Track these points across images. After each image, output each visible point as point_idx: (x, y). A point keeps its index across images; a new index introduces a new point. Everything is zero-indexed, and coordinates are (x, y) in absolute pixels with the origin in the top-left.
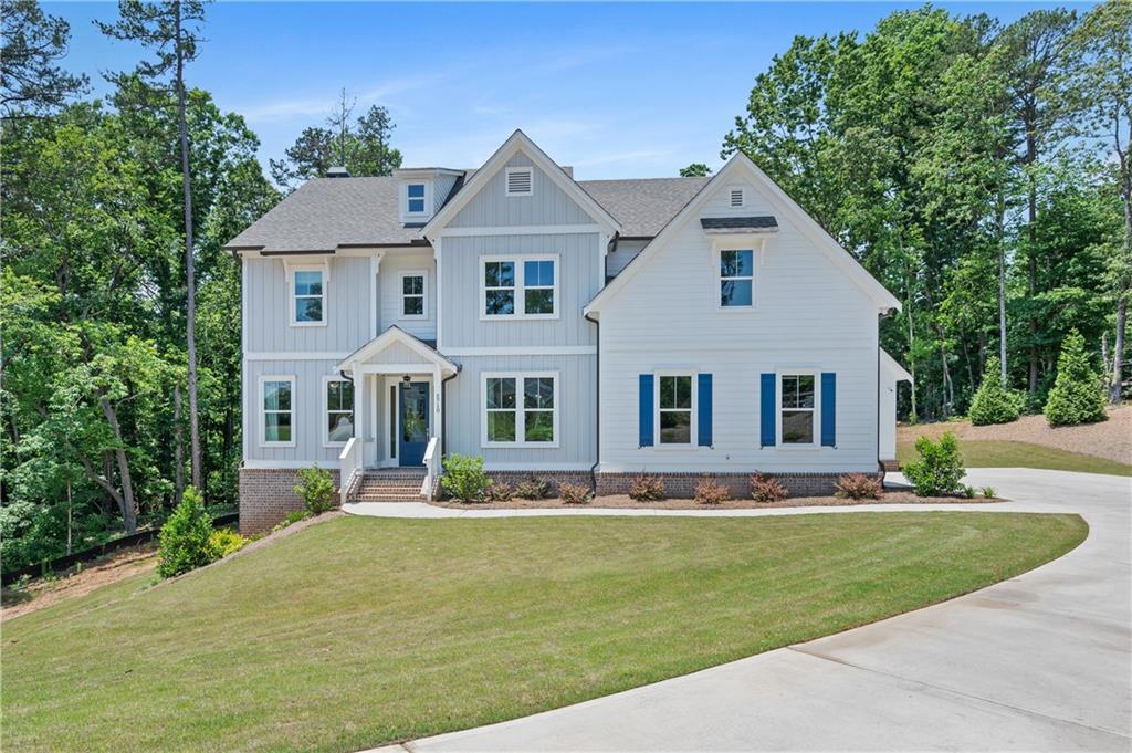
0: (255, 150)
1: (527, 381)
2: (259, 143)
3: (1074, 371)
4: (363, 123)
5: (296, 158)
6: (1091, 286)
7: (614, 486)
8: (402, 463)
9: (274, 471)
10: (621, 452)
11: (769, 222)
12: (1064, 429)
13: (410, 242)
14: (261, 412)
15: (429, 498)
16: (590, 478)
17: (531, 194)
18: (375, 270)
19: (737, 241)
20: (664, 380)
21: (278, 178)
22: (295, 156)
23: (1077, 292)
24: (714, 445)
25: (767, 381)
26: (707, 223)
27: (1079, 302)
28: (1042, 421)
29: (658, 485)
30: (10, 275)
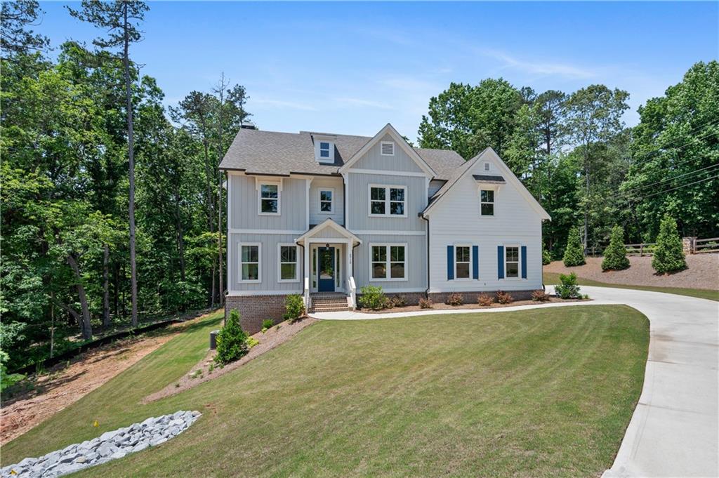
0: (161, 99)
1: (392, 248)
2: (164, 95)
3: (574, 243)
4: (230, 93)
5: (185, 107)
6: (574, 207)
7: (437, 299)
8: (320, 290)
9: (248, 297)
10: (439, 283)
11: (500, 179)
12: (572, 267)
13: (330, 173)
14: (240, 263)
15: (354, 309)
16: (426, 295)
17: (393, 155)
18: (308, 187)
19: (489, 186)
20: (458, 248)
21: (174, 118)
22: (185, 106)
23: (568, 210)
24: (479, 278)
25: (500, 249)
26: (476, 177)
27: (570, 214)
28: (561, 263)
29: (460, 297)
30: (7, 168)
